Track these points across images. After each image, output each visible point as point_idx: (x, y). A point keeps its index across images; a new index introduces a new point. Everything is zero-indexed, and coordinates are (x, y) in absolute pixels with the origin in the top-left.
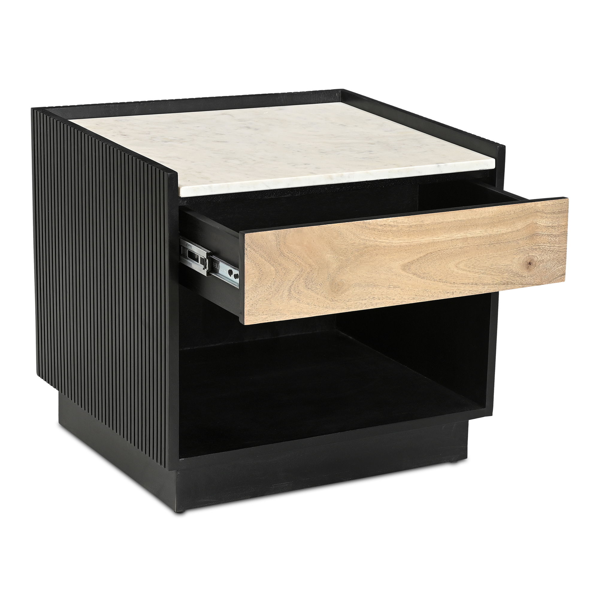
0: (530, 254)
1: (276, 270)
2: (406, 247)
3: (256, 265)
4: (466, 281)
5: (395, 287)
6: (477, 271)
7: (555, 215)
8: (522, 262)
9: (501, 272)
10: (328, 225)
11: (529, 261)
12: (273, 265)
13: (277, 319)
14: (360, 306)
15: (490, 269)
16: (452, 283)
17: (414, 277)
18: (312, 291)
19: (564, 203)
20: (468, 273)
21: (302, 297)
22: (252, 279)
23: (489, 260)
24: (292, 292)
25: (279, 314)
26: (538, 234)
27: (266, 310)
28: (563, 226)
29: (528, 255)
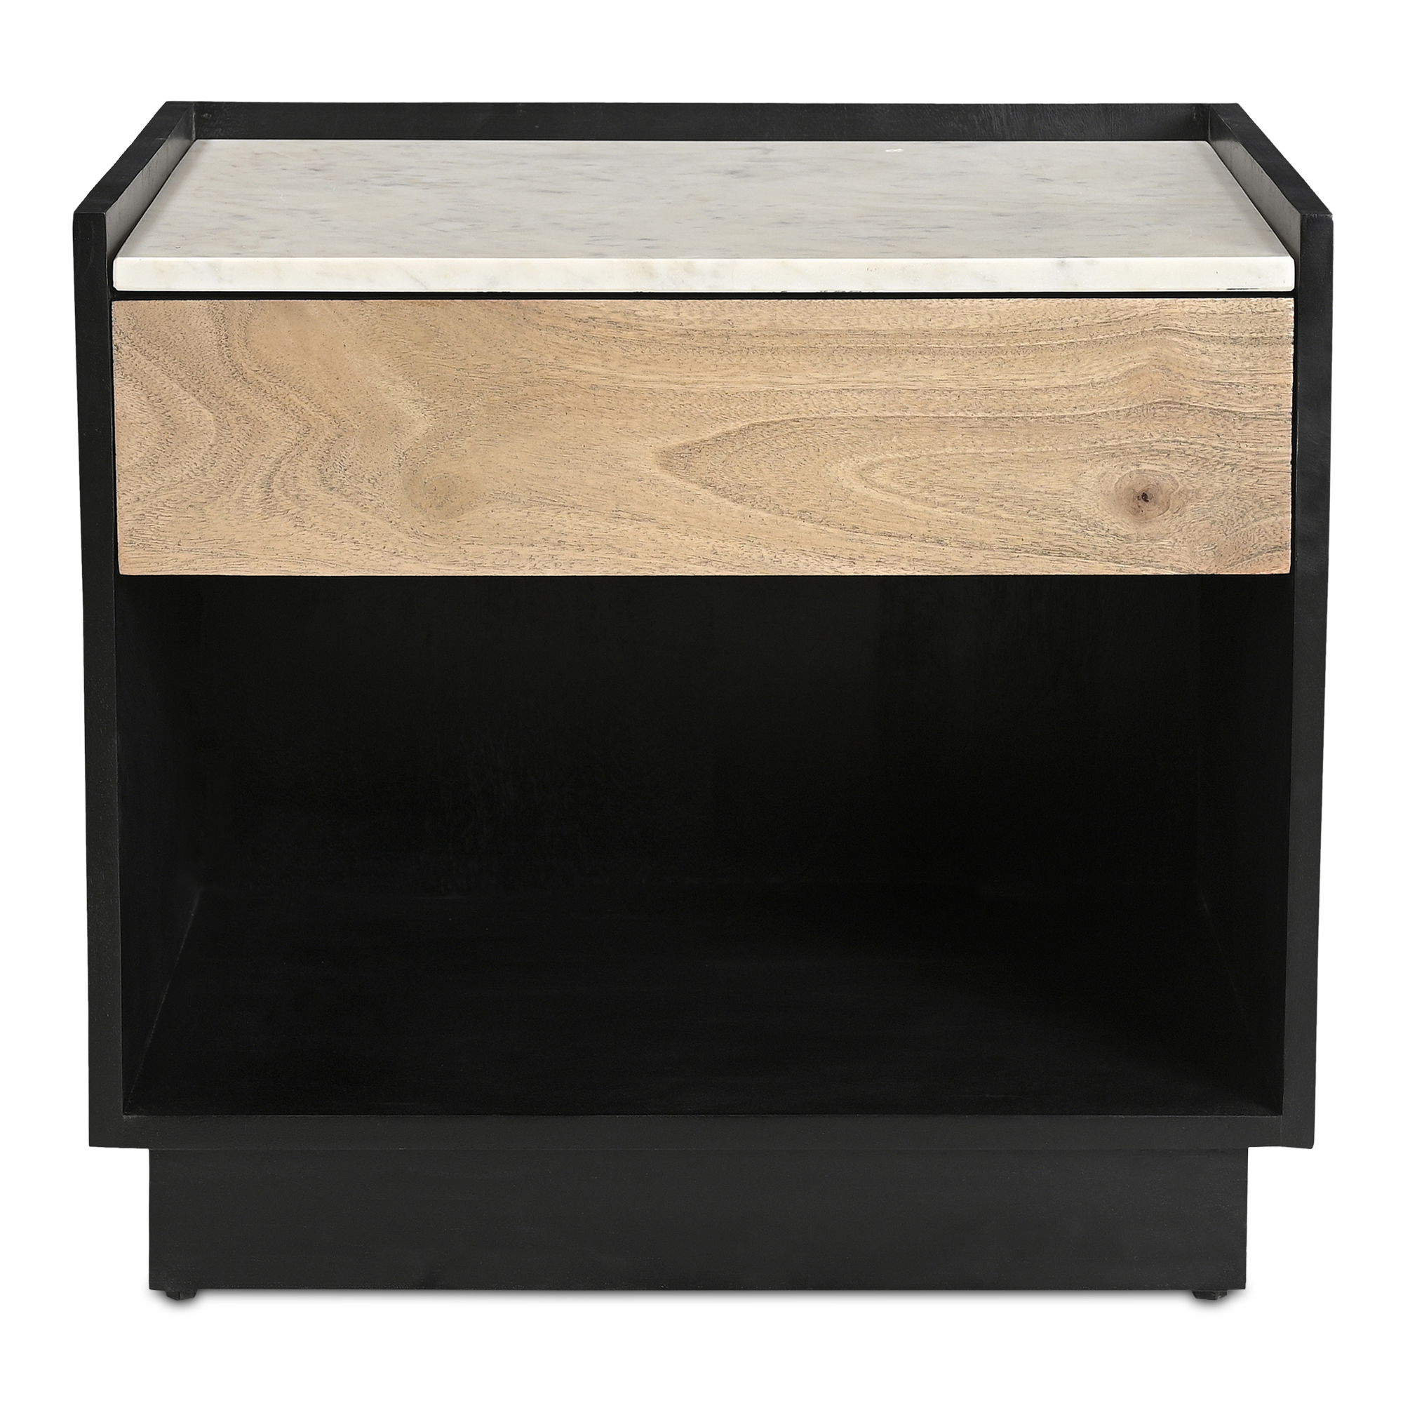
0: (1144, 467)
1: (217, 419)
2: (671, 395)
3: (151, 399)
4: (906, 528)
5: (635, 518)
6: (943, 499)
7: (1237, 348)
8: (1112, 489)
9: (1035, 513)
10: (391, 303)
11: (1139, 489)
12: (208, 405)
13: (225, 567)
14: (514, 562)
15: (991, 500)
16: (848, 527)
17: (707, 494)
18: (344, 499)
19: (1275, 311)
20: (907, 502)
21: (308, 512)
22: (138, 440)
23: (985, 469)
24: (277, 493)
25: (233, 553)
26: (1175, 403)
27: (187, 536)
28: (1272, 388)
29: (1134, 468)
